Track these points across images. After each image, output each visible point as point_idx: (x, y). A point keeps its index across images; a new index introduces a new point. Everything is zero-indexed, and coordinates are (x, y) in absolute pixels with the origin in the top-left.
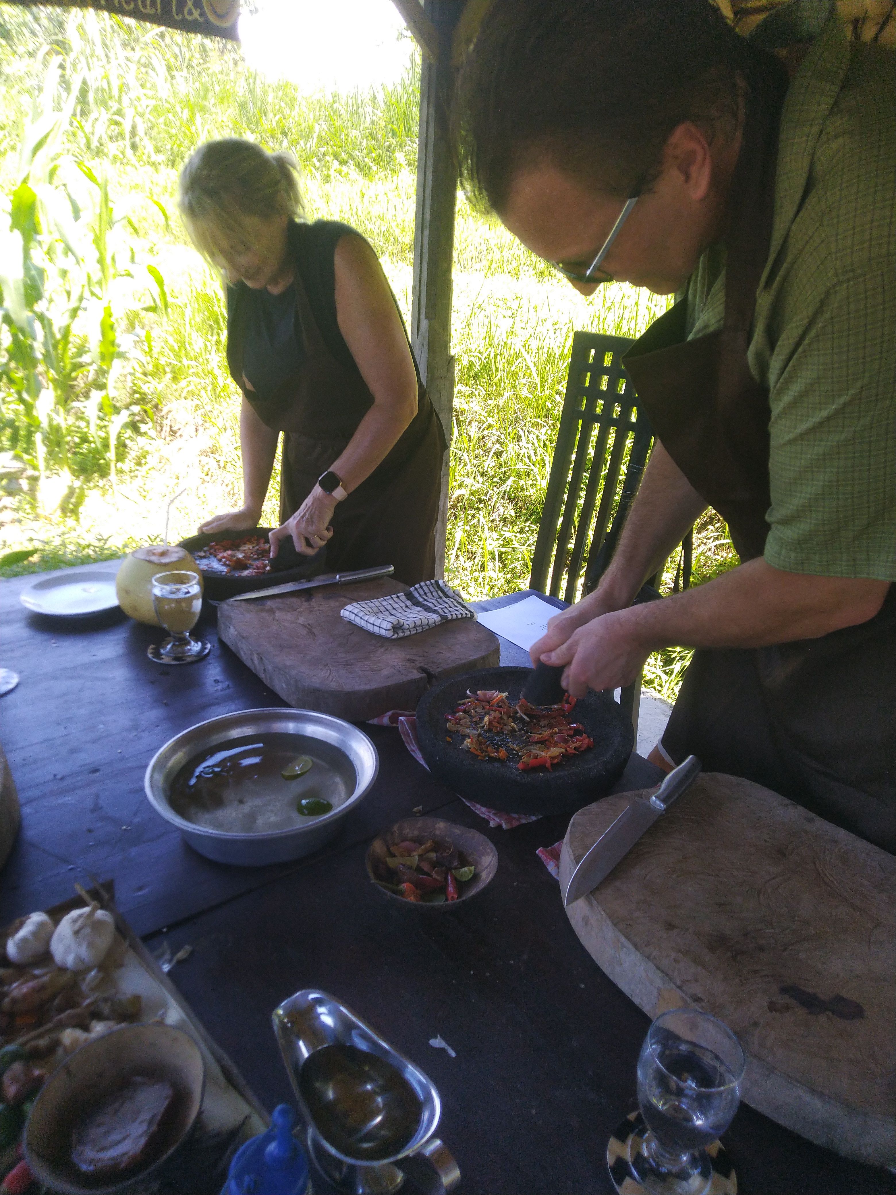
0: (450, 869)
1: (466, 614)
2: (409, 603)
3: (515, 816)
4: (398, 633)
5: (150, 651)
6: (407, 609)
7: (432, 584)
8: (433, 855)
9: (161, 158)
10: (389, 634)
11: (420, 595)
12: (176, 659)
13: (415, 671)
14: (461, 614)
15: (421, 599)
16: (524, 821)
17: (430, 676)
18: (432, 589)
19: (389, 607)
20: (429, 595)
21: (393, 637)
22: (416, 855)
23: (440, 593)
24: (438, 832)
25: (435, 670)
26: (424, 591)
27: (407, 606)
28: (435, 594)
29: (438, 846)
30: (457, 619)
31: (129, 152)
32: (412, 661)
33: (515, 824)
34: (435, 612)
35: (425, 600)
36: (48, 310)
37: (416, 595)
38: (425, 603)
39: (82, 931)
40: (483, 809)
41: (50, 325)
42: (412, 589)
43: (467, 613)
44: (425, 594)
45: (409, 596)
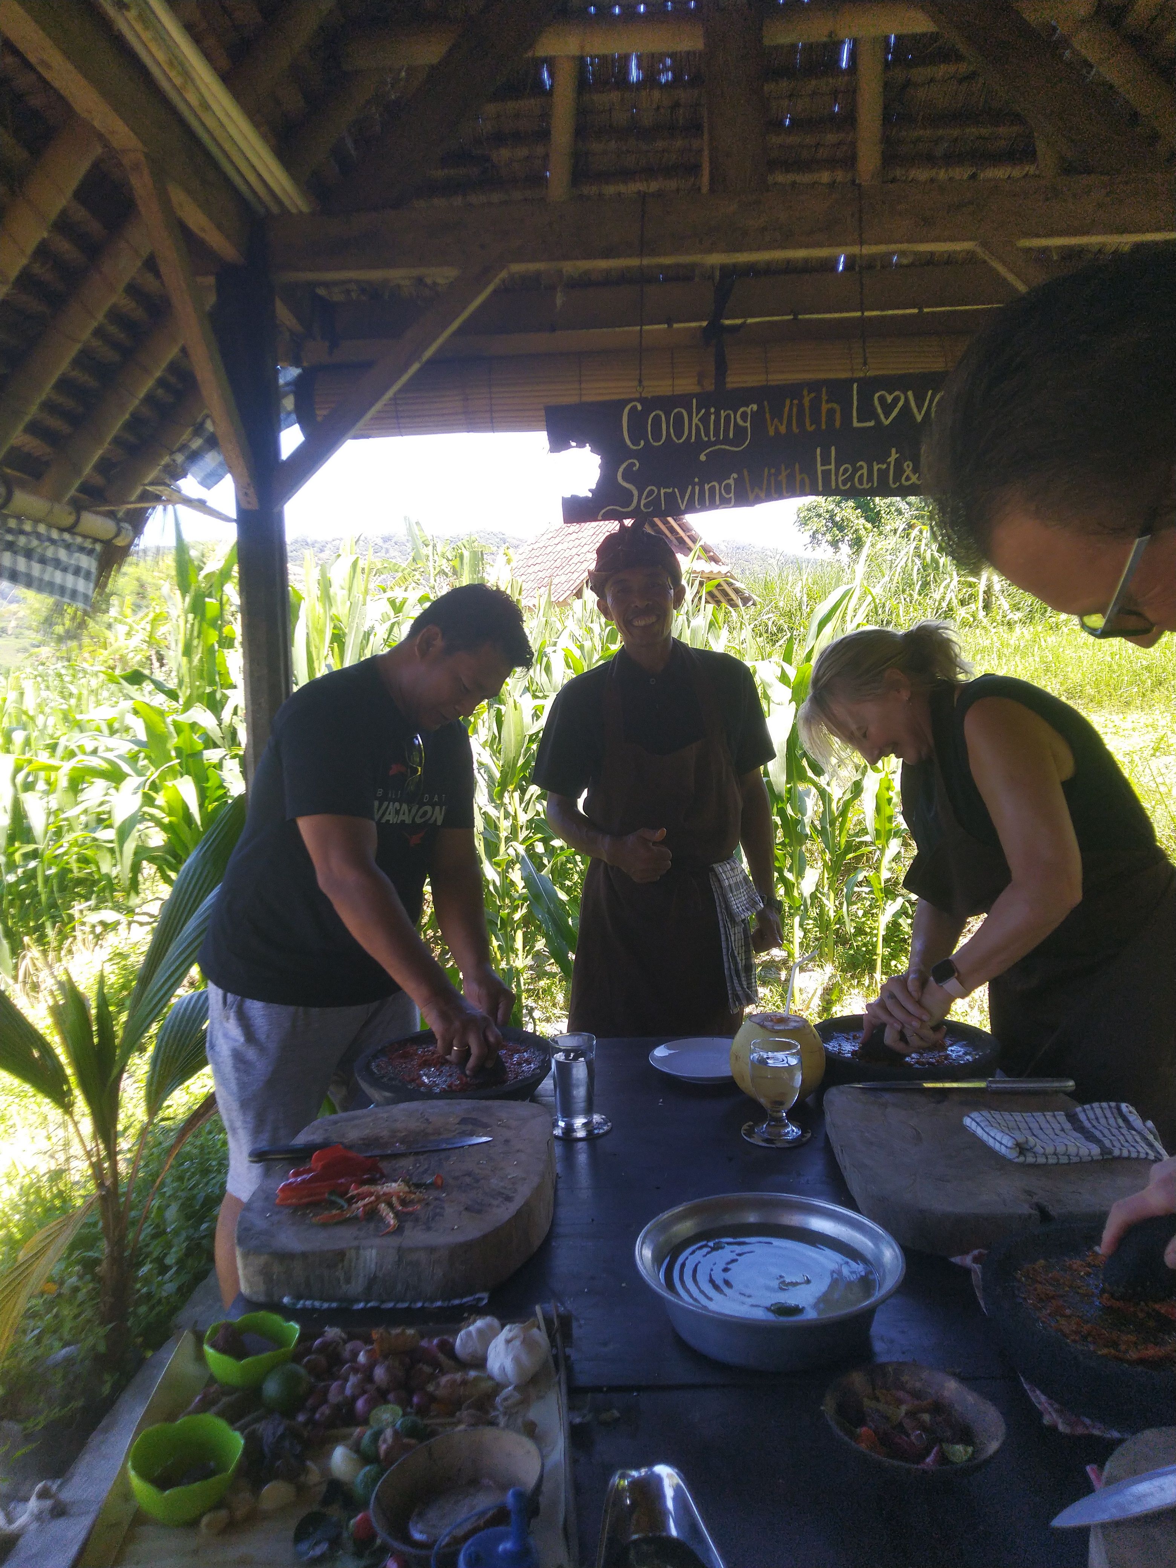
0: (941, 1441)
1: (1147, 1154)
2: (1068, 1126)
3: (1088, 1421)
4: (1025, 1156)
5: (745, 1127)
6: (1062, 1134)
7: (1110, 1107)
8: (926, 1417)
9: (1017, 616)
10: (1011, 1155)
11: (1088, 1119)
12: (767, 1141)
13: (1026, 1206)
14: (1138, 1152)
15: (1086, 1124)
16: (1096, 1432)
17: (1044, 1215)
18: (1109, 1114)
19: (1034, 1126)
20: (1103, 1121)
21: (1016, 1160)
22: (904, 1409)
23: (1120, 1121)
24: (946, 1393)
25: (1054, 1211)
26: (1095, 1114)
27: (1063, 1130)
28: (1112, 1121)
29: (938, 1408)
30: (1128, 1158)
31: (981, 614)
32: (1030, 1193)
33: (1080, 1430)
34: (1098, 1142)
35: (1094, 1126)
36: (828, 784)
37: (1082, 1117)
38: (1093, 1130)
39: (513, 1342)
40: (1043, 1398)
41: (830, 800)
42: (1079, 1109)
43: (1150, 1152)
44: (1097, 1119)
45: (1072, 1118)
